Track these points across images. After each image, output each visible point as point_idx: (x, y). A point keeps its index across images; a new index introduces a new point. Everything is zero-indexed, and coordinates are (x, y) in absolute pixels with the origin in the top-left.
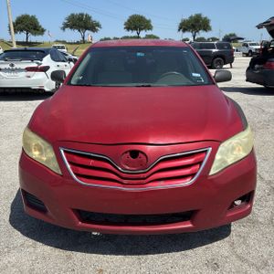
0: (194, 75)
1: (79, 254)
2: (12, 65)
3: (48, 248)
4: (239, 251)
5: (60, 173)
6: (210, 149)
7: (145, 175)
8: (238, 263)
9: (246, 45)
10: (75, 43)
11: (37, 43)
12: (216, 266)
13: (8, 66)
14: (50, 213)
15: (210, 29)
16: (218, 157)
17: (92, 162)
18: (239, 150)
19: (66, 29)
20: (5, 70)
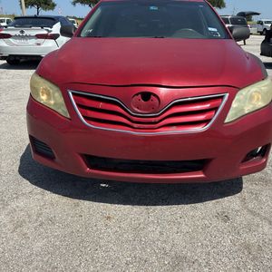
0: (210, 29)
1: (87, 203)
2: (22, 32)
3: (56, 196)
4: (251, 206)
5: (68, 116)
6: (228, 94)
7: (157, 119)
8: (249, 217)
9: (260, 23)
12: (226, 218)
13: (18, 33)
14: (57, 159)
15: (224, 6)
17: (101, 105)
18: (258, 99)
19: (77, 4)
20: (16, 37)
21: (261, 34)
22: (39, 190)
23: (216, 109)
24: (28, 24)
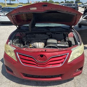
2: (4, 14)
6: (68, 53)
9: (83, 4)
10: (25, 4)
11: (13, 4)
13: (3, 14)
16: (71, 56)
17: (27, 58)
20: (2, 16)
21: (83, 7)
22: (9, 80)
23: (65, 59)
24: (6, 11)
